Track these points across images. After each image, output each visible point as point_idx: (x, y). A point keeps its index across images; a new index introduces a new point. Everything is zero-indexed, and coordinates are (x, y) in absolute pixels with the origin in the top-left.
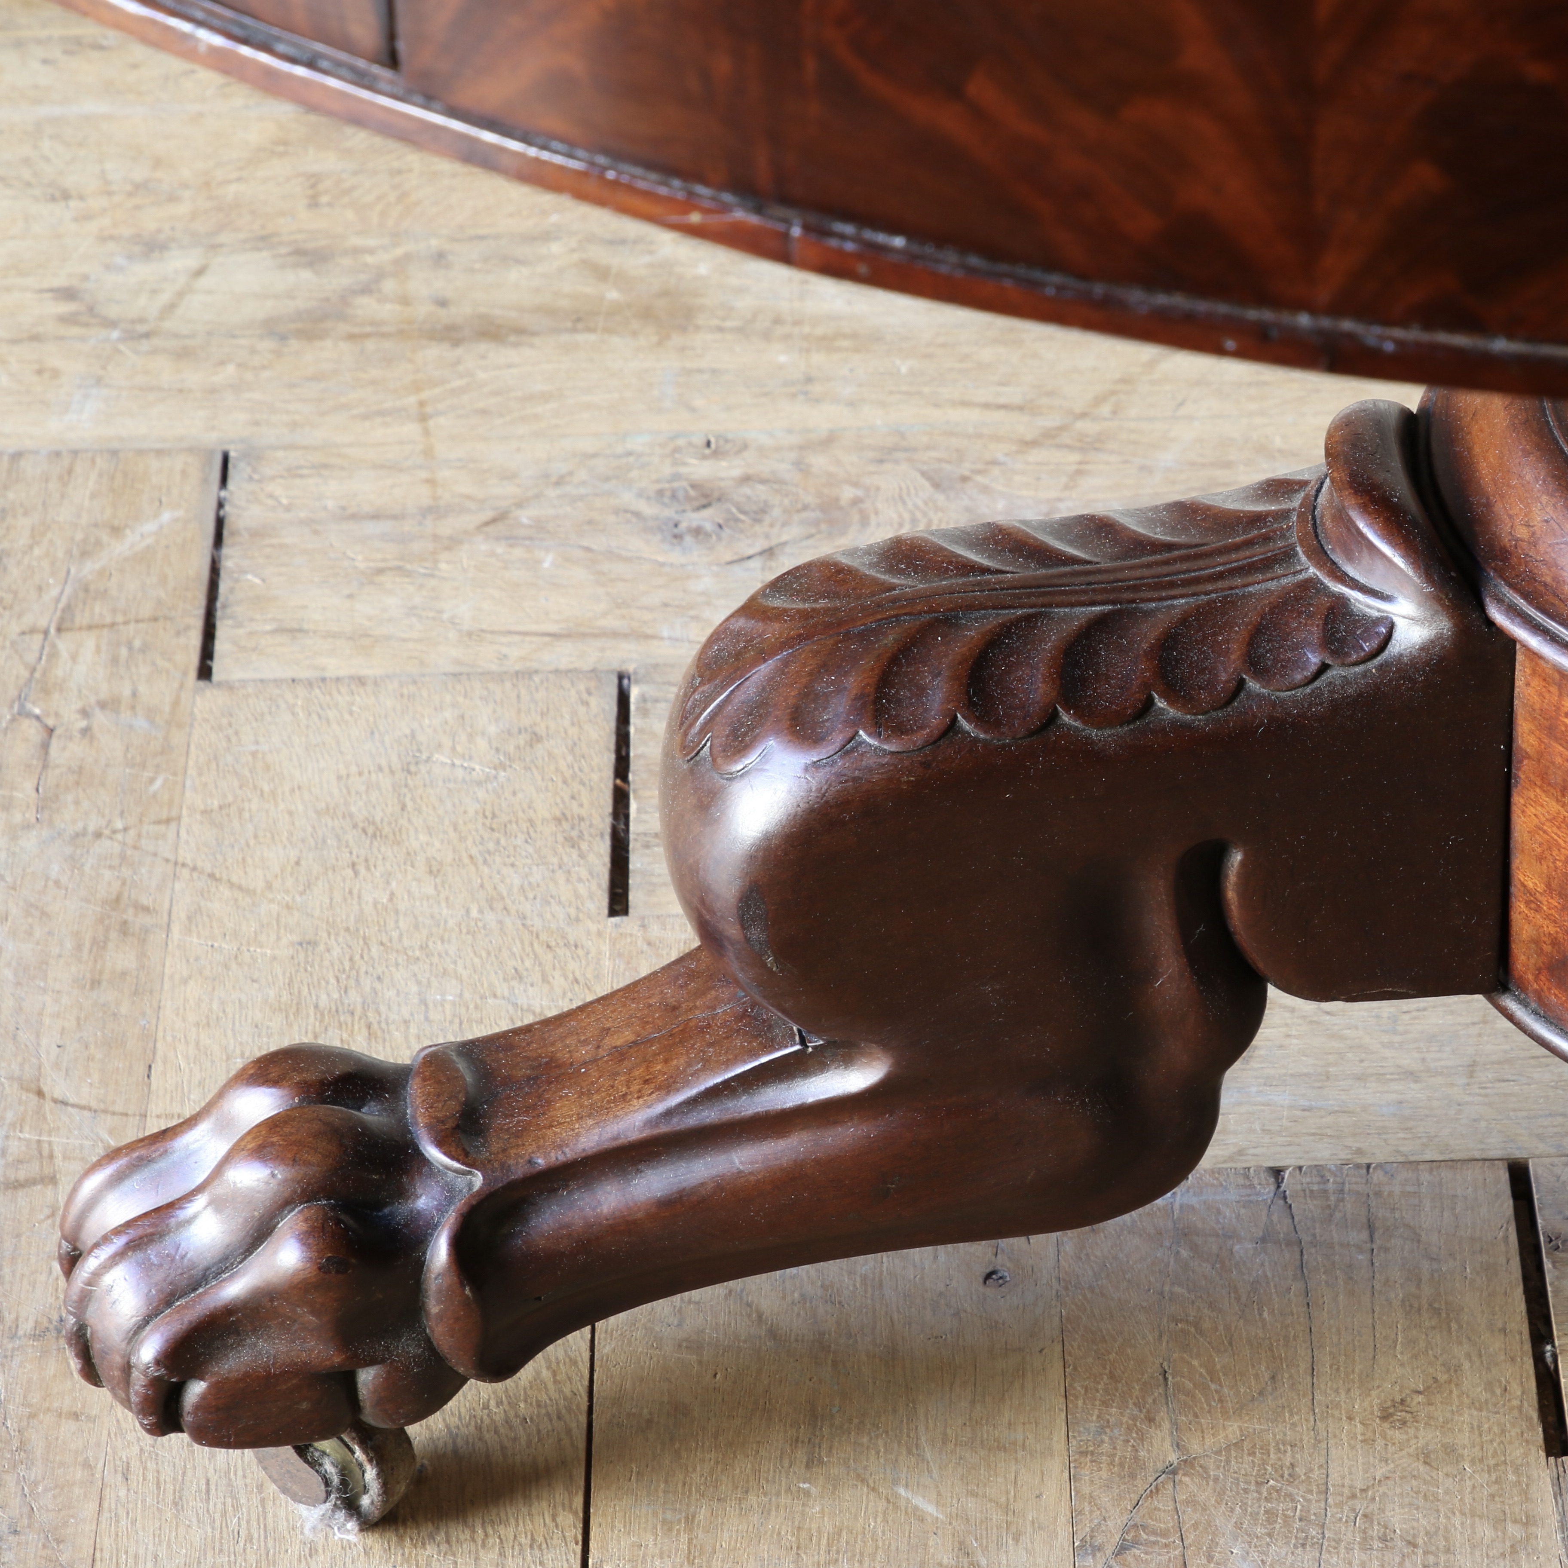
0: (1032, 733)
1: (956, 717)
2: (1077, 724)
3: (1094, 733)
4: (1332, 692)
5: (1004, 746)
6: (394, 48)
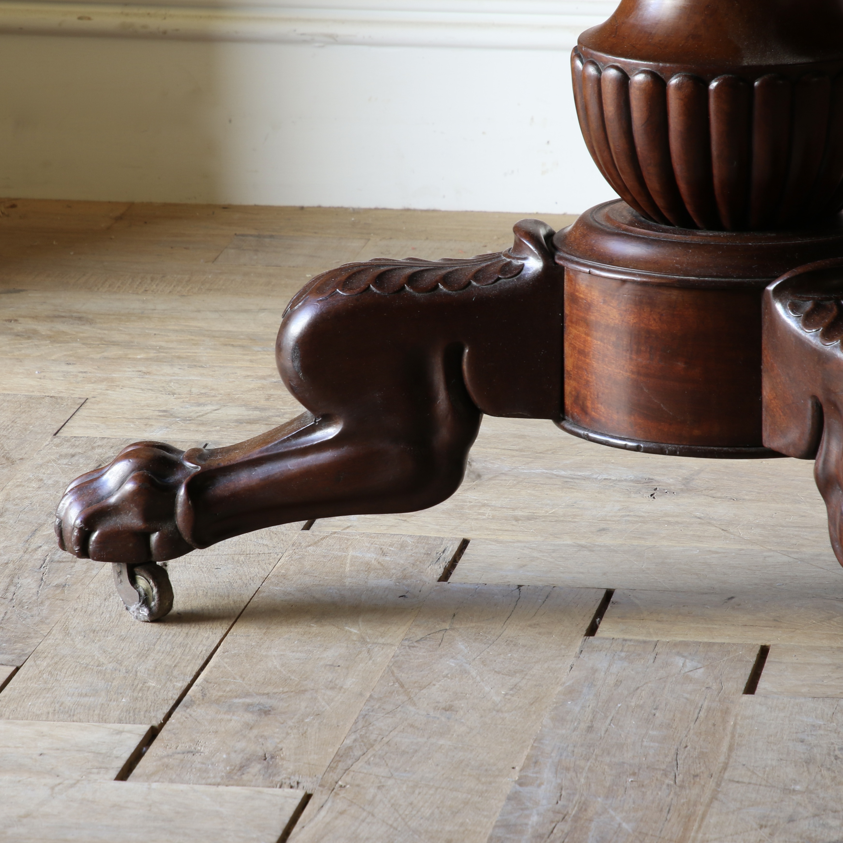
0: (395, 292)
1: (370, 286)
2: (411, 290)
3: (417, 294)
4: (500, 286)
5: (385, 296)
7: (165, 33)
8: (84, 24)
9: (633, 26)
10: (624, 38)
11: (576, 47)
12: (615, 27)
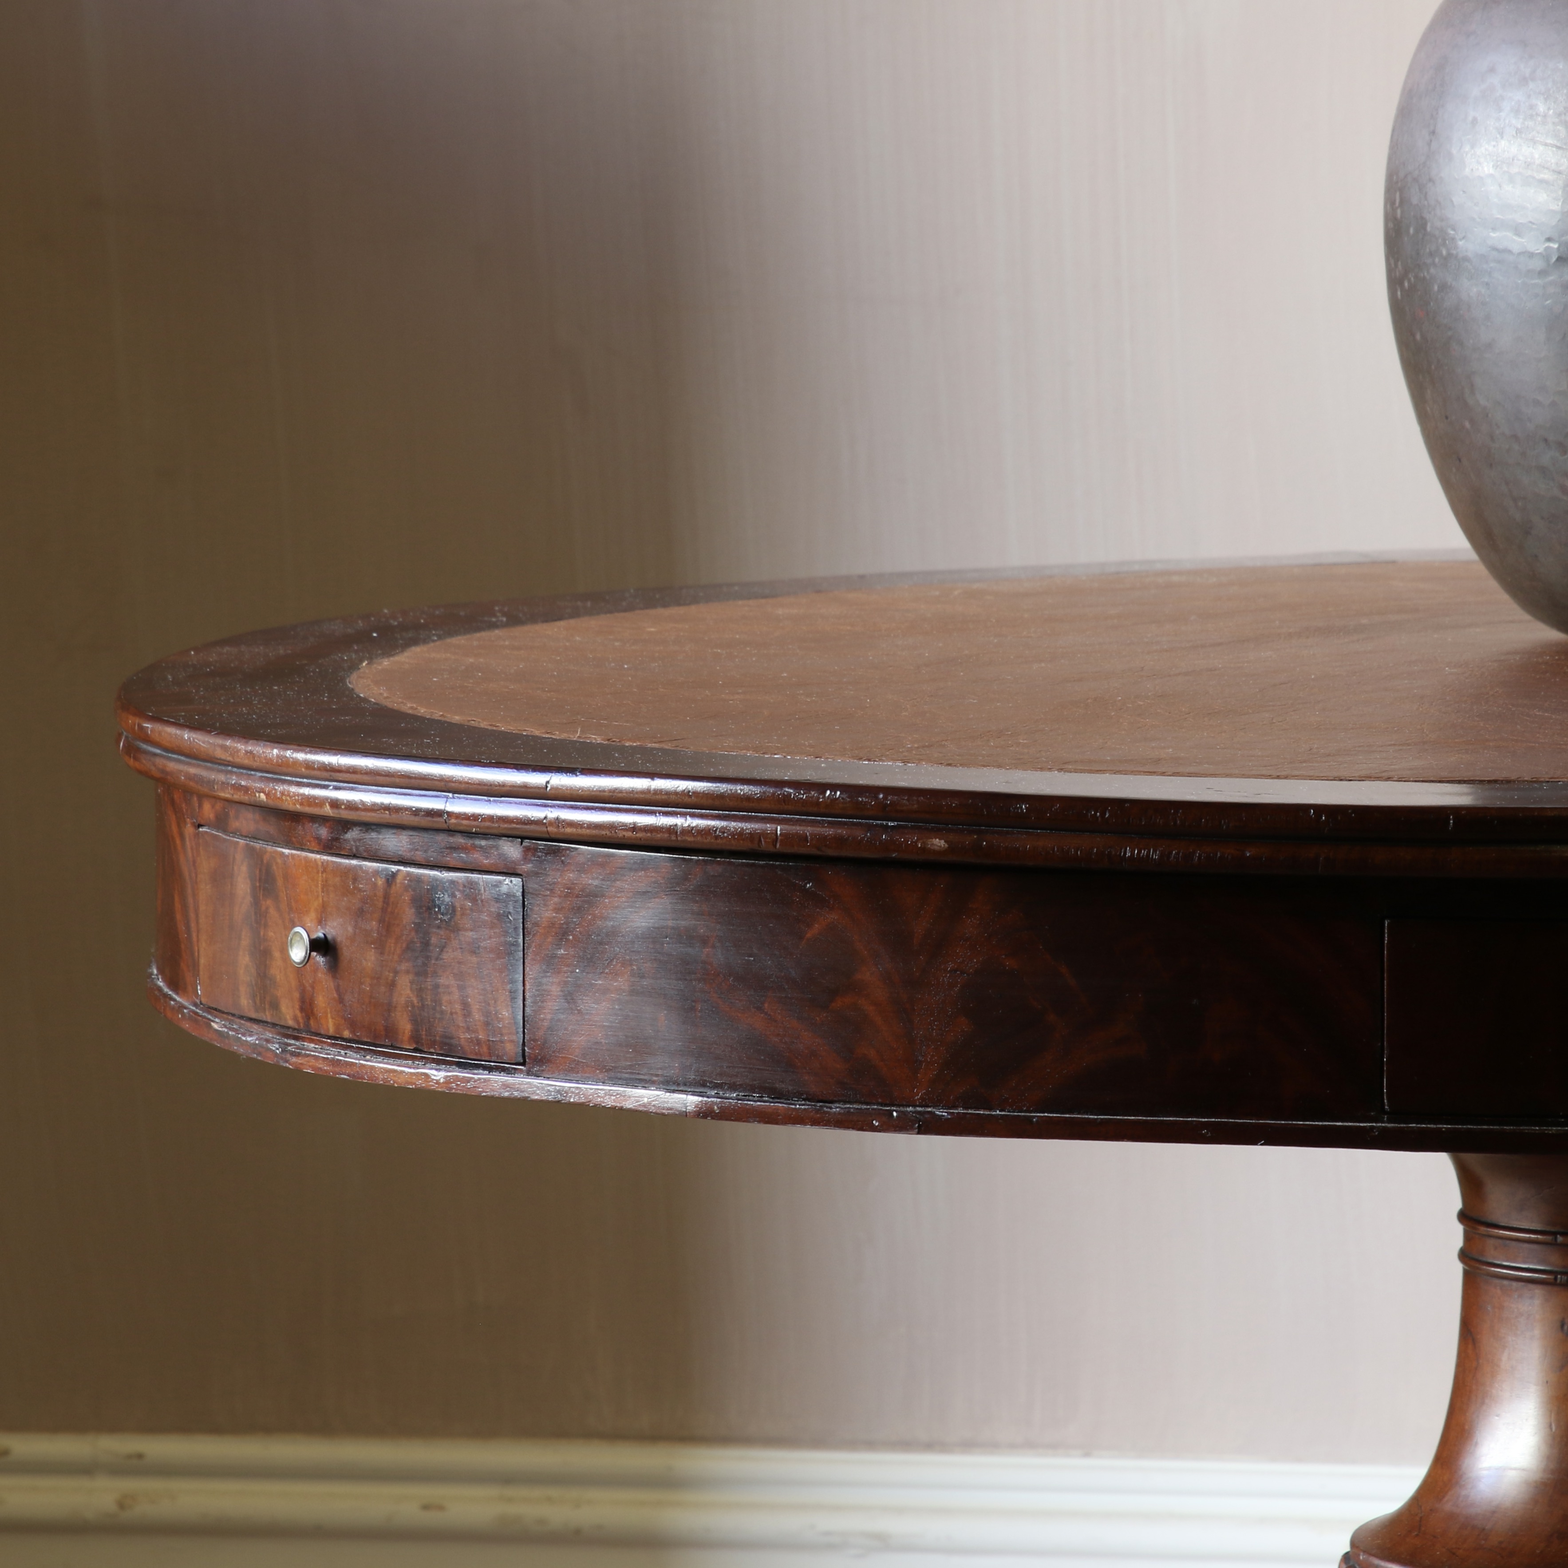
6: (524, 1051)
7: (578, 1532)
8: (432, 1518)
9: (1452, 1516)
10: (1435, 1537)
11: (1347, 1553)
12: (1418, 1519)
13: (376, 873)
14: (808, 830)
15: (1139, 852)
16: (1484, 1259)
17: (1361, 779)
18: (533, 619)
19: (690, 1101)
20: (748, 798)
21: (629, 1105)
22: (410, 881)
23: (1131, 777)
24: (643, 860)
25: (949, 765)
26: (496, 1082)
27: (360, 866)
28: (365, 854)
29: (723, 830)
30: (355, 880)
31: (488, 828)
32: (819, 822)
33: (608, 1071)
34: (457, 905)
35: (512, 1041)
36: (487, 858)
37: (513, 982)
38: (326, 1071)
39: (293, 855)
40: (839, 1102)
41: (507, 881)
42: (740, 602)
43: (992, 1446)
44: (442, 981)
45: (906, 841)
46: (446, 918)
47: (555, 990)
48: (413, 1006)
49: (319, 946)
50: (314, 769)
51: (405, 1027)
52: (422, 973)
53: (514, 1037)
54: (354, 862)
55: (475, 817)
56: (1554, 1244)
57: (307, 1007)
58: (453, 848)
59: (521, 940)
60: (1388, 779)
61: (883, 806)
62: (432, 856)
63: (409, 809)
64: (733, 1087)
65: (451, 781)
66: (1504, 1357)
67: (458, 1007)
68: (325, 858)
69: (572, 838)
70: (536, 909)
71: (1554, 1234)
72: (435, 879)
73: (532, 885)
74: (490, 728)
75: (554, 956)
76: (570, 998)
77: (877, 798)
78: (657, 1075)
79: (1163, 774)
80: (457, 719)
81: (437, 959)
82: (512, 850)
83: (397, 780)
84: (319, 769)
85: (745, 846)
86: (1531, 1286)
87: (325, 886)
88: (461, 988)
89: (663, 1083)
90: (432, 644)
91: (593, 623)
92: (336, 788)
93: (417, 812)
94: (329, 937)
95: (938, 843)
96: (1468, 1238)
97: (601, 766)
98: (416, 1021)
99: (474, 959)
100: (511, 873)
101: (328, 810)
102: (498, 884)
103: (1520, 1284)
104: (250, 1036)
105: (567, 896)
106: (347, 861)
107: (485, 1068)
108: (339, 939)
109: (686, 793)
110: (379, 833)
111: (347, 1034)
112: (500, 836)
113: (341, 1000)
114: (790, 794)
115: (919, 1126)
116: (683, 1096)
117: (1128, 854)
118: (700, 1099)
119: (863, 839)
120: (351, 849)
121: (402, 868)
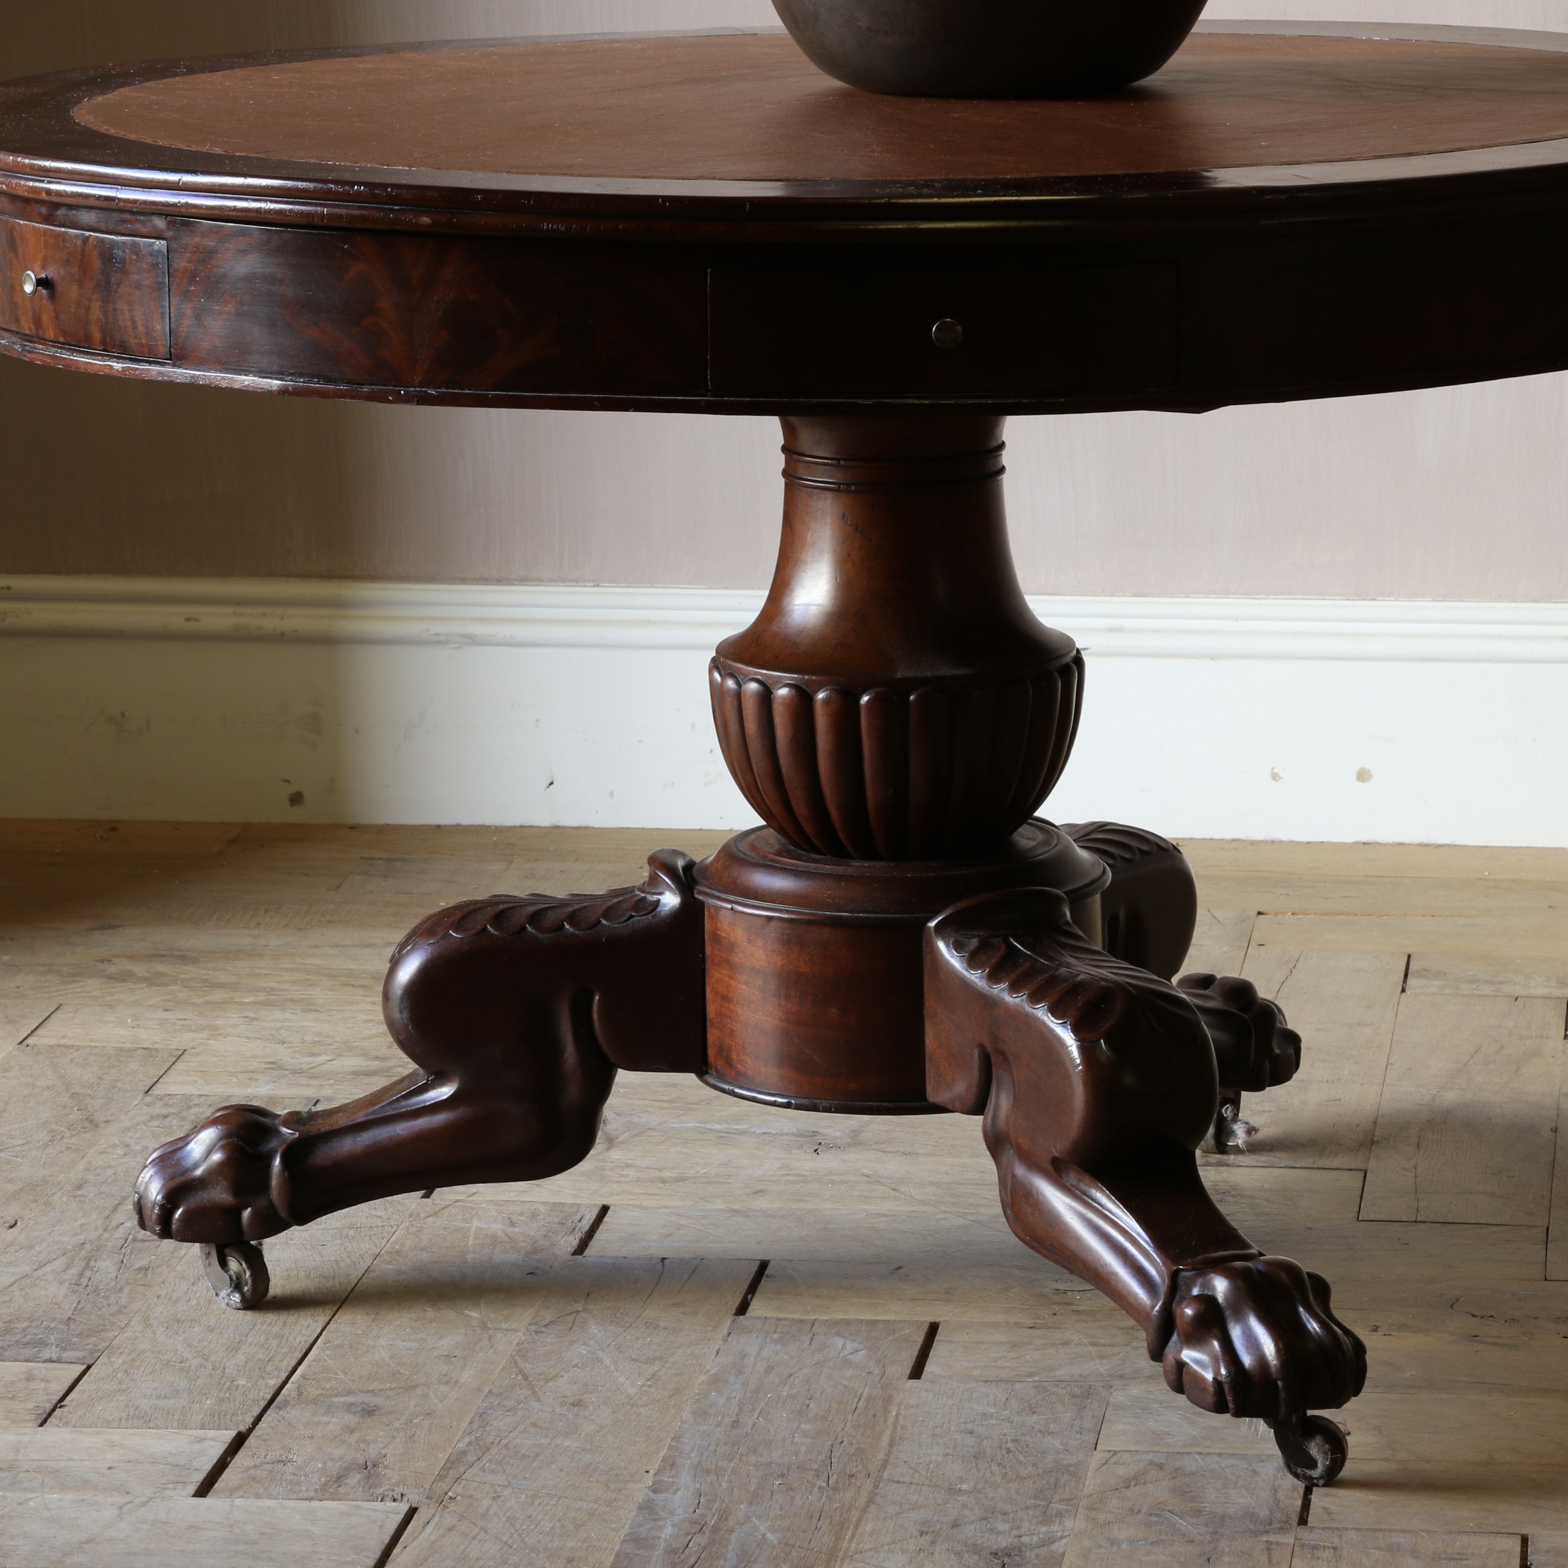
0: (515, 933)
1: (487, 926)
2: (534, 931)
3: (539, 935)
4: (633, 925)
5: (503, 938)
6: (170, 351)
7: (282, 634)
8: (192, 626)
9: (776, 634)
10: (766, 647)
11: (714, 657)
12: (756, 636)
13: (77, 236)
14: (344, 212)
15: (552, 226)
16: (796, 475)
17: (696, 179)
18: (203, 71)
19: (275, 384)
20: (305, 190)
21: (236, 386)
22: (97, 242)
23: (551, 177)
24: (242, 229)
25: (438, 169)
26: (154, 371)
27: (67, 232)
28: (69, 225)
29: (291, 211)
30: (64, 241)
31: (143, 208)
32: (350, 206)
33: (223, 364)
34: (127, 257)
35: (163, 345)
36: (144, 228)
37: (162, 307)
38: (49, 363)
39: (25, 224)
40: (367, 384)
41: (158, 243)
42: (338, 60)
43: (538, 581)
44: (119, 306)
45: (405, 218)
46: (120, 266)
47: (189, 312)
48: (101, 322)
49: (40, 282)
50: (35, 170)
51: (97, 335)
52: (107, 300)
53: (164, 343)
54: (63, 229)
55: (135, 201)
56: (838, 466)
57: (37, 322)
58: (123, 221)
59: (167, 280)
60: (714, 178)
61: (390, 196)
62: (111, 226)
63: (94, 196)
64: (301, 375)
65: (120, 178)
66: (809, 536)
67: (129, 323)
68: (45, 226)
69: (197, 215)
70: (176, 260)
71: (839, 460)
72: (113, 240)
73: (174, 245)
74: (152, 143)
75: (188, 291)
76: (198, 318)
77: (386, 191)
78: (253, 367)
79: (572, 175)
80: (133, 137)
81: (115, 292)
82: (160, 223)
83: (86, 178)
84: (38, 170)
85: (304, 221)
86: (825, 492)
87: (45, 245)
88: (131, 311)
89: (257, 372)
90: (133, 87)
91: (239, 73)
92: (49, 182)
93: (100, 198)
94: (49, 277)
95: (426, 220)
96: (787, 462)
97: (214, 169)
98: (103, 331)
99: (138, 292)
100: (160, 238)
101: (44, 196)
102: (153, 244)
103: (818, 491)
104: (3, 340)
105: (195, 252)
106: (58, 229)
107: (147, 362)
108: (55, 279)
109: (267, 187)
110: (78, 211)
111: (61, 339)
112: (153, 214)
113: (57, 318)
114: (332, 188)
115: (418, 400)
116: (270, 381)
117: (545, 227)
118: (280, 382)
119: (378, 217)
120: (60, 221)
121: (92, 234)
